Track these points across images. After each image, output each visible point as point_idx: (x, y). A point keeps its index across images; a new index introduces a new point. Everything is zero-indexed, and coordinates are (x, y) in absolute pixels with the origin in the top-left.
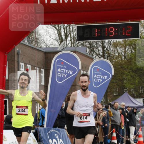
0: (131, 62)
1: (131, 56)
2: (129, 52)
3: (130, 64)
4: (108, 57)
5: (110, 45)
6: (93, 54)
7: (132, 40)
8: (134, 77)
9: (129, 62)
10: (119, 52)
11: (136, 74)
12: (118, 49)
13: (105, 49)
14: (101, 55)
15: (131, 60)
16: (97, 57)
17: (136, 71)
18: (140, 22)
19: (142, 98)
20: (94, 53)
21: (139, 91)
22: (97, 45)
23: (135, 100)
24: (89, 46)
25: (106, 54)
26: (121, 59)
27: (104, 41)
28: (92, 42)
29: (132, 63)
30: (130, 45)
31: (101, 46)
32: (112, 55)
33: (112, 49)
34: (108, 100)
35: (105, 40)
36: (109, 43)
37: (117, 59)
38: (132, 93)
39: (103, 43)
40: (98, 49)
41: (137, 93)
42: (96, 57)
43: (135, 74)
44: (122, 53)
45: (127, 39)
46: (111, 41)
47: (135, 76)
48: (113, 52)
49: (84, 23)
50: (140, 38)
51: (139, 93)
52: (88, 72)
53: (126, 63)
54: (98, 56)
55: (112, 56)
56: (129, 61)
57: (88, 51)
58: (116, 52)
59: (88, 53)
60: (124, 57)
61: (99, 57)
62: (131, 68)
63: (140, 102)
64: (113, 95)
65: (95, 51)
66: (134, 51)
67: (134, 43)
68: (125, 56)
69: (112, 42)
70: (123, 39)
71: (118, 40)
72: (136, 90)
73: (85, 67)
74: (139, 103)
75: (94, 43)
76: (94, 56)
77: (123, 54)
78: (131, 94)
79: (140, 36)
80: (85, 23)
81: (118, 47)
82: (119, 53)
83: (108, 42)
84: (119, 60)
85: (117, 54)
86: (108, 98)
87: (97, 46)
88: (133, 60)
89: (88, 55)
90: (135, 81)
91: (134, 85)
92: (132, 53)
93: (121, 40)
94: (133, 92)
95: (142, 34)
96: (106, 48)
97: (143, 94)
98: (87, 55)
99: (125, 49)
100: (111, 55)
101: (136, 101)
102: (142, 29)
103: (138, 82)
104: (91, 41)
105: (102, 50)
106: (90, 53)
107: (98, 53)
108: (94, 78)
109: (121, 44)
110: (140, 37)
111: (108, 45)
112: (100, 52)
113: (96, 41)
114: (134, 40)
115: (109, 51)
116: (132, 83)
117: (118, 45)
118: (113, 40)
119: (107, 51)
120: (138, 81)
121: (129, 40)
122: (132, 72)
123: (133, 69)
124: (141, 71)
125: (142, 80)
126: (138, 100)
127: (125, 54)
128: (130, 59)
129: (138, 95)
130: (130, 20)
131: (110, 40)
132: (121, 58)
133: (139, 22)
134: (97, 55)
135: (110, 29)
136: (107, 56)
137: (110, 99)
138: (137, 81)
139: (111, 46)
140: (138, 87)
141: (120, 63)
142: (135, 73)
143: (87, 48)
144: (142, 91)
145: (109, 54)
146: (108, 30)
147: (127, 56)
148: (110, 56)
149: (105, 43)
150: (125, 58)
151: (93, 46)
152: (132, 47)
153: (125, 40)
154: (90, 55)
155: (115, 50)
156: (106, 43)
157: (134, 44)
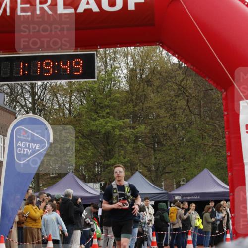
0: (80, 120)
1: (80, 109)
2: (77, 103)
3: (79, 124)
4: (41, 111)
5: (45, 90)
6: (15, 106)
7: (83, 83)
8: (84, 146)
9: (77, 120)
10: (60, 102)
11: (89, 141)
12: (59, 98)
13: (37, 97)
14: (29, 108)
15: (81, 117)
16: (23, 110)
17: (88, 135)
18: (97, 51)
19: (99, 182)
20: (18, 104)
21: (93, 169)
22: (22, 91)
23: (87, 185)
24: (9, 91)
25: (38, 105)
26: (64, 115)
27: (35, 84)
28: (15, 86)
29: (82, 122)
30: (78, 91)
31: (29, 92)
32: (48, 107)
33: (48, 97)
34: (41, 185)
35: (36, 82)
36: (44, 86)
37: (56, 115)
38: (82, 173)
39: (33, 87)
40: (24, 97)
41: (91, 174)
42: (20, 110)
43: (86, 140)
44: (64, 105)
45: (74, 81)
46: (46, 84)
47: (86, 144)
48: (50, 102)
49: (1, 52)
50: (96, 80)
51: (93, 172)
52: (6, 136)
53: (71, 121)
54: (24, 108)
55: (48, 109)
56: (77, 118)
57: (6, 100)
58: (56, 103)
59: (8, 104)
60: (68, 112)
61: (25, 110)
62: (80, 130)
63: (95, 188)
64: (48, 176)
65: (20, 101)
66: (85, 102)
67: (85, 88)
68: (70, 110)
69: (48, 85)
70: (67, 81)
71: (58, 82)
72: (88, 168)
73: (2, 128)
74: (93, 189)
75: (18, 87)
76: (18, 109)
77: (67, 106)
78: (81, 175)
79: (96, 75)
80: (3, 52)
81: (59, 94)
82: (59, 105)
83: (42, 85)
84: (60, 116)
85: (57, 107)
86: (40, 182)
87: (22, 93)
88: (84, 117)
89: (8, 107)
90: (88, 152)
91: (85, 160)
92: (82, 104)
93: (63, 82)
94: (84, 172)
95: (100, 72)
96: (38, 95)
97: (100, 174)
98: (6, 107)
99: (71, 97)
100: (46, 108)
101: (89, 187)
102: (100, 64)
103: (92, 155)
104: (13, 83)
105: (31, 99)
106: (10, 104)
107: (24, 104)
108: (17, 147)
109: (64, 89)
110: (96, 78)
111: (42, 90)
112: (28, 102)
113: (21, 84)
114: (86, 82)
115: (43, 100)
116: (82, 156)
117: (58, 91)
118: (49, 82)
119: (39, 100)
120: (92, 153)
121: (78, 82)
122: (81, 137)
123: (84, 132)
124: (97, 136)
125: (98, 151)
126: (91, 184)
127: (70, 106)
128: (80, 114)
129: (92, 177)
130: (79, 49)
131: (45, 82)
132: (64, 113)
133: (95, 52)
134: (22, 107)
135: (46, 63)
136: (39, 110)
137: (44, 183)
138: (90, 154)
139: (47, 92)
140: (91, 163)
141: (62, 122)
142: (88, 139)
143: (6, 95)
144: (98, 170)
145: (43, 105)
146: (42, 65)
147: (74, 110)
148: (44, 109)
149: (36, 87)
150: (70, 113)
151: (15, 92)
152: (82, 95)
153: (71, 82)
154: (10, 107)
155: (53, 99)
156: (38, 87)
157: (87, 89)
